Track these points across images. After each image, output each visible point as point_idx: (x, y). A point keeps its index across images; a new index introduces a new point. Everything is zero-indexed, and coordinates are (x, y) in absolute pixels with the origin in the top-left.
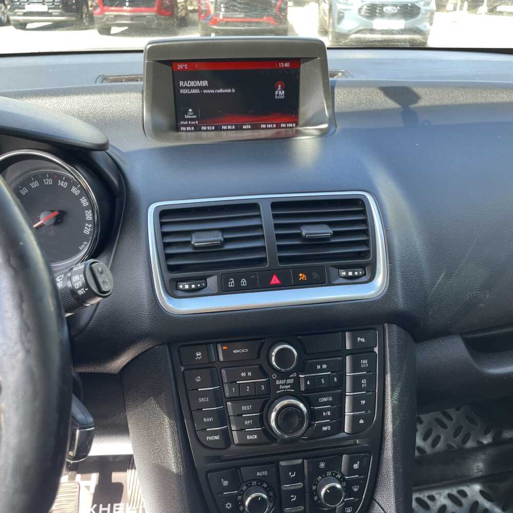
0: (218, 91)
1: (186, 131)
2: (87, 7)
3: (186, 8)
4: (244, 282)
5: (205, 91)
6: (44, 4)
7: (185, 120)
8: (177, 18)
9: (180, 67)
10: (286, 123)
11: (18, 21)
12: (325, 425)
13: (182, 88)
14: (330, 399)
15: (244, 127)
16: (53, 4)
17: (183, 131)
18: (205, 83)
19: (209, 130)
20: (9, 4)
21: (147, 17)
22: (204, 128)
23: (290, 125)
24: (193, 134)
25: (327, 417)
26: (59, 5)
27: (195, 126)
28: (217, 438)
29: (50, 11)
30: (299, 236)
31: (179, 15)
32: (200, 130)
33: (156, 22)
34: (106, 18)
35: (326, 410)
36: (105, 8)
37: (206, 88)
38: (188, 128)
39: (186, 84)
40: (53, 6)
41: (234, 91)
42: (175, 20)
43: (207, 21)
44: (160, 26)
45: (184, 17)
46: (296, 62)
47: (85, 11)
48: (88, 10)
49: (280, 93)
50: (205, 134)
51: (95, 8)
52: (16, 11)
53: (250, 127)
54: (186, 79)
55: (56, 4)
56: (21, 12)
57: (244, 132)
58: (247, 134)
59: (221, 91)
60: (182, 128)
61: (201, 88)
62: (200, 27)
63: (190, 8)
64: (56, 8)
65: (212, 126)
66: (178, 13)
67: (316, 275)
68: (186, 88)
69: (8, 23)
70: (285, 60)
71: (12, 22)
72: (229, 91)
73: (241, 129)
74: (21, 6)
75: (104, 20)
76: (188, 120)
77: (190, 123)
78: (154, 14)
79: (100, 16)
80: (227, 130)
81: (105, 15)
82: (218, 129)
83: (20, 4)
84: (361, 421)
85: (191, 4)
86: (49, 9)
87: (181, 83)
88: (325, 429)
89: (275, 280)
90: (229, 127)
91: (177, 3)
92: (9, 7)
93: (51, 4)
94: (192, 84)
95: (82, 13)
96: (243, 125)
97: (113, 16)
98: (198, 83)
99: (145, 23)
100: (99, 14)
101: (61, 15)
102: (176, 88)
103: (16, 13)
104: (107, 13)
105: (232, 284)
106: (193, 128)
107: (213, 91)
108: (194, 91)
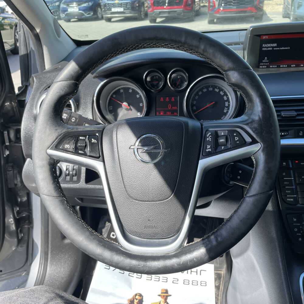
0: (281, 49)
1: (262, 68)
2: (144, 8)
3: (200, 5)
5: (274, 49)
6: (121, 7)
7: (263, 63)
8: (194, 11)
9: (264, 37)
11: (107, 17)
13: (264, 47)
15: (292, 66)
16: (126, 7)
17: (261, 68)
18: (275, 45)
19: (274, 68)
20: (104, 8)
21: (178, 11)
22: (271, 66)
24: (265, 69)
26: (130, 7)
28: (292, 200)
29: (125, 11)
31: (196, 9)
32: (269, 67)
33: (182, 14)
34: (155, 13)
36: (155, 8)
37: (275, 47)
38: (264, 67)
39: (266, 46)
40: (126, 8)
41: (289, 48)
42: (193, 12)
43: (213, 12)
44: (184, 16)
45: (198, 10)
47: (142, 9)
48: (144, 10)
50: (270, 69)
51: (149, 8)
52: (107, 12)
53: (295, 66)
54: (266, 43)
55: (128, 7)
56: (109, 12)
57: (292, 68)
58: (293, 69)
59: (283, 48)
61: (273, 47)
62: (208, 16)
63: (202, 5)
64: (128, 9)
65: (275, 65)
66: (195, 8)
68: (266, 47)
69: (102, 18)
71: (104, 18)
72: (287, 48)
73: (290, 67)
74: (110, 9)
75: (154, 15)
76: (264, 62)
77: (265, 64)
78: (181, 9)
79: (152, 13)
80: (283, 67)
81: (155, 12)
82: (279, 67)
83: (109, 8)
85: (203, 3)
86: (124, 10)
87: (264, 45)
90: (284, 66)
91: (195, 2)
92: (103, 10)
93: (125, 7)
94: (269, 45)
95: (141, 12)
96: (291, 65)
97: (158, 12)
98: (272, 45)
99: (176, 15)
100: (151, 11)
101: (130, 13)
102: (261, 47)
103: (107, 13)
104: (155, 11)
106: (266, 67)
107: (278, 49)
108: (269, 49)
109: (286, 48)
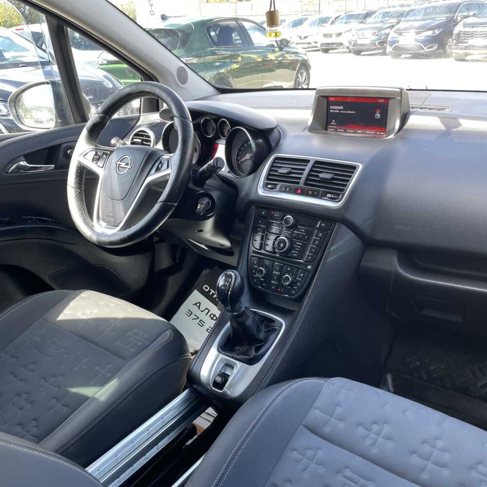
0: (347, 112)
4: (288, 189)
5: (341, 112)
7: (331, 125)
9: (332, 99)
10: (380, 132)
12: (295, 253)
13: (331, 109)
14: (301, 244)
15: (358, 132)
18: (342, 108)
19: (341, 132)
22: (339, 130)
23: (382, 133)
24: (334, 132)
25: (297, 251)
27: (335, 129)
30: (317, 176)
32: (337, 131)
35: (298, 248)
37: (342, 110)
38: (332, 130)
41: (355, 112)
46: (387, 99)
49: (378, 116)
50: (339, 133)
53: (361, 132)
54: (333, 105)
57: (358, 134)
59: (348, 112)
60: (329, 129)
61: (340, 110)
65: (342, 129)
67: (316, 193)
68: (333, 109)
70: (381, 98)
72: (353, 112)
76: (332, 125)
77: (333, 127)
82: (346, 131)
84: (310, 258)
87: (331, 107)
88: (294, 255)
89: (299, 191)
90: (351, 131)
94: (336, 107)
96: (358, 130)
98: (339, 108)
102: (328, 109)
105: (283, 189)
106: (334, 130)
107: (345, 112)
108: (336, 111)
109: (351, 112)
